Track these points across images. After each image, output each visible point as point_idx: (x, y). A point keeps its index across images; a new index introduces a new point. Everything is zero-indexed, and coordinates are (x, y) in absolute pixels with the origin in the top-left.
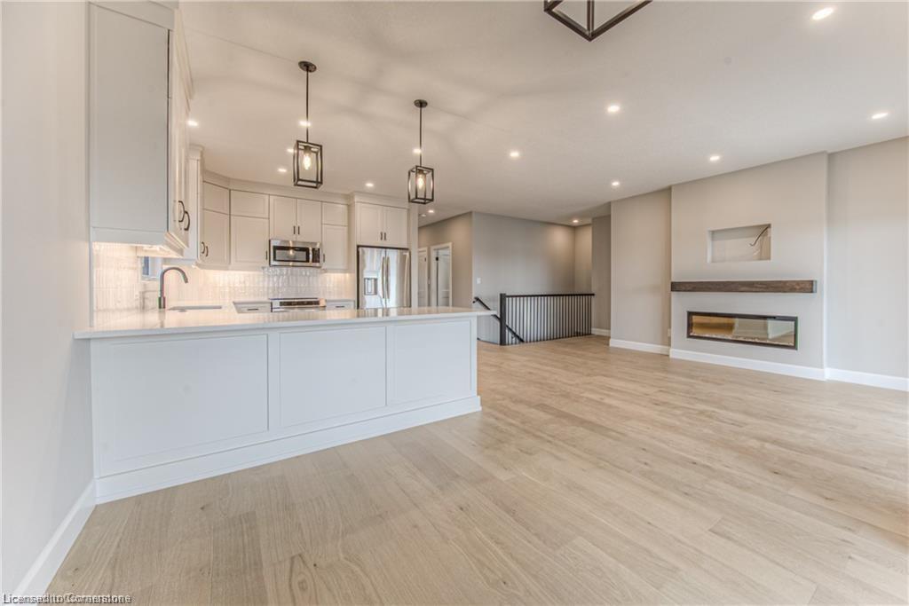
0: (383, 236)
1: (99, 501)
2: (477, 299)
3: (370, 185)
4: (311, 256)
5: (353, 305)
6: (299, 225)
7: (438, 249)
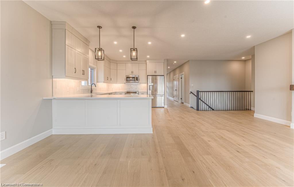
0: (155, 72)
1: (53, 134)
2: (191, 92)
3: (148, 57)
4: (135, 79)
5: (146, 93)
6: (133, 71)
7: (182, 75)
